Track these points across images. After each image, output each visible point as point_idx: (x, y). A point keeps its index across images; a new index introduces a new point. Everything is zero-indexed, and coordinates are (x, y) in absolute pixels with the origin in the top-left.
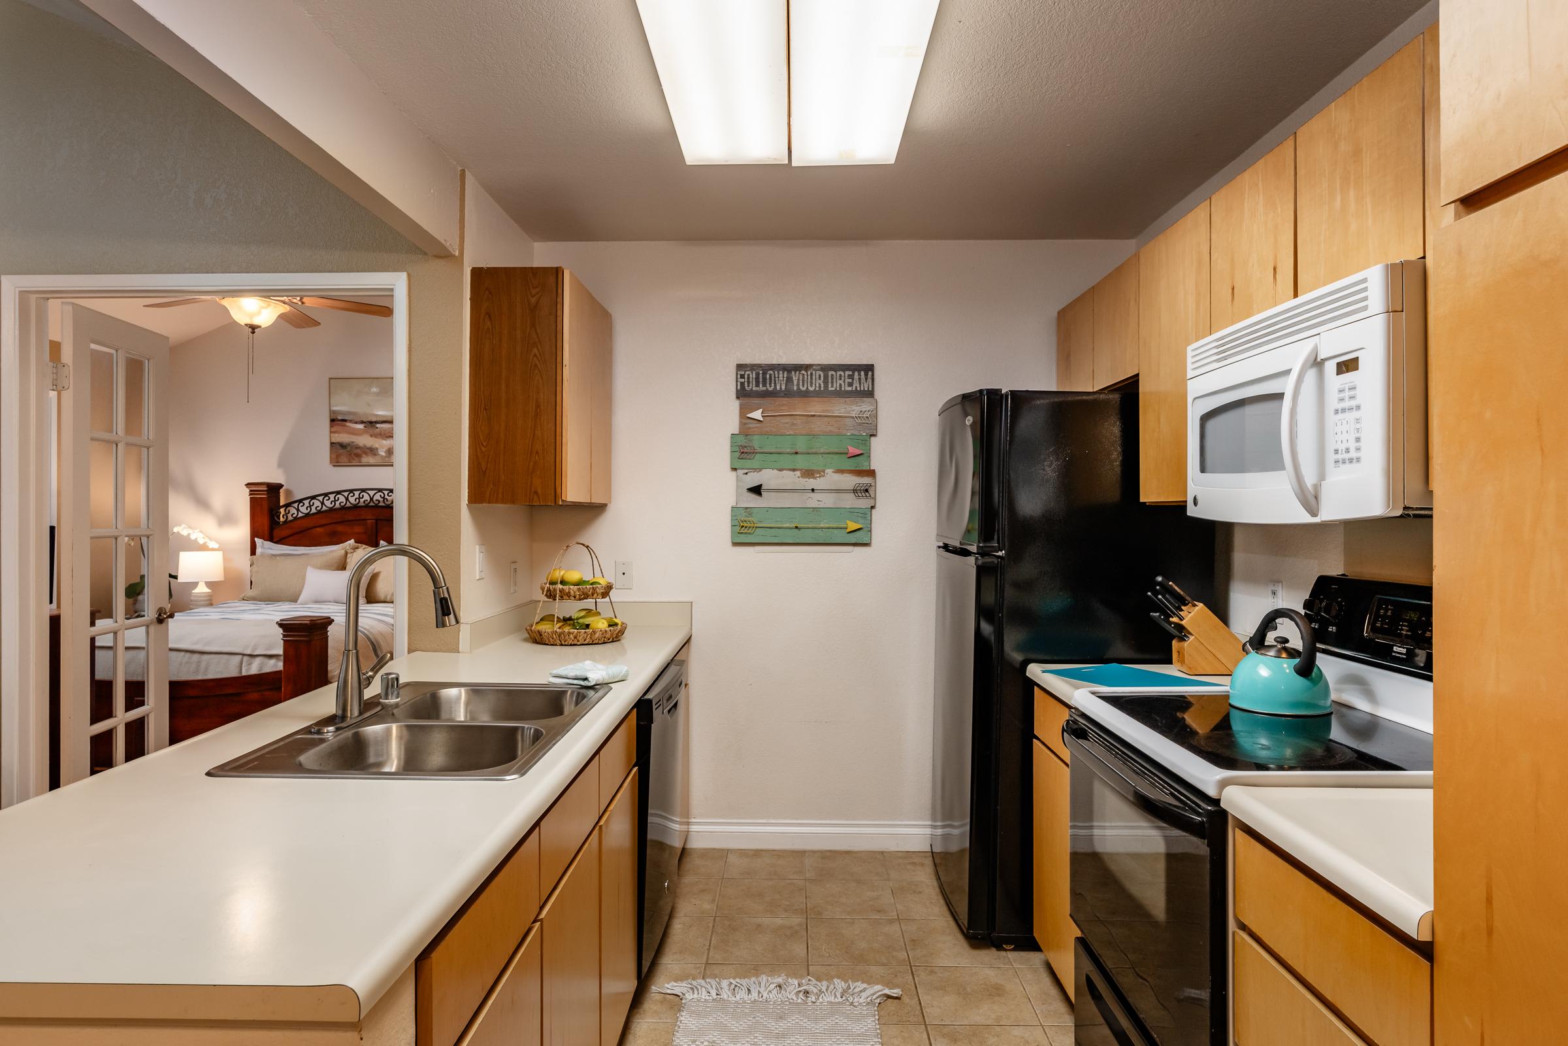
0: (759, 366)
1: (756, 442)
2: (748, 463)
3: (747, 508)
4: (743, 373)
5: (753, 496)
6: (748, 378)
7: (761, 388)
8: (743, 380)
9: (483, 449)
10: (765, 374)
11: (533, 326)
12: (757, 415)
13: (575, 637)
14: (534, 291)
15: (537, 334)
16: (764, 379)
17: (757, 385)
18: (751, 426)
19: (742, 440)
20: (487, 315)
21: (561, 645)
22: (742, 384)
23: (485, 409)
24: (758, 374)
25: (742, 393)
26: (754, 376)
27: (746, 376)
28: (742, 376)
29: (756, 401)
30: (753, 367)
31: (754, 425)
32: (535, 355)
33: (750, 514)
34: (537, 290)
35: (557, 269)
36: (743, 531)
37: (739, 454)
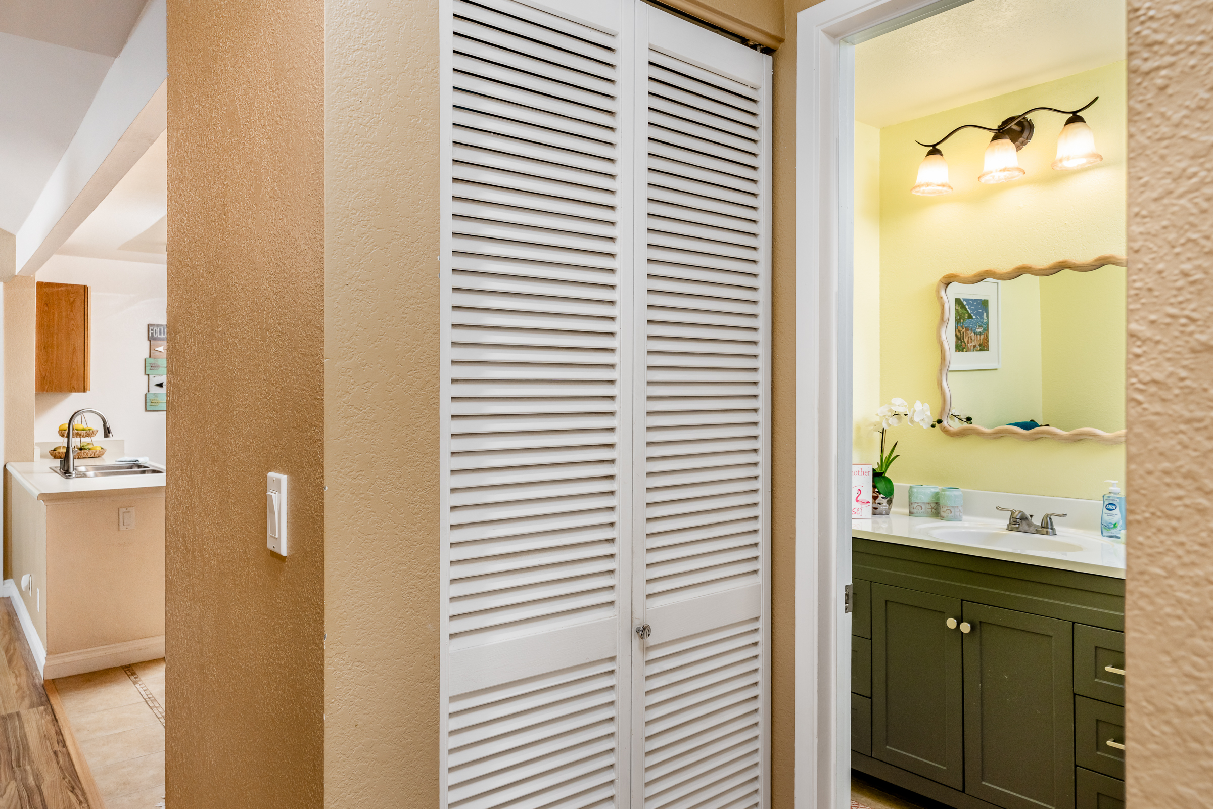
0: (161, 325)
1: (159, 362)
2: (155, 372)
3: (155, 394)
4: (152, 328)
5: (157, 388)
6: (156, 331)
7: (162, 335)
8: (152, 332)
9: (44, 367)
11: (72, 311)
12: (161, 349)
13: (87, 454)
14: (72, 295)
15: (73, 314)
17: (160, 334)
18: (157, 354)
19: (151, 360)
20: (45, 305)
21: (78, 458)
22: (152, 334)
23: (44, 348)
25: (150, 338)
26: (159, 330)
27: (154, 330)
28: (152, 330)
29: (160, 342)
30: (157, 325)
32: (73, 324)
33: (156, 397)
34: (74, 295)
35: (85, 286)
36: (149, 405)
37: (150, 368)
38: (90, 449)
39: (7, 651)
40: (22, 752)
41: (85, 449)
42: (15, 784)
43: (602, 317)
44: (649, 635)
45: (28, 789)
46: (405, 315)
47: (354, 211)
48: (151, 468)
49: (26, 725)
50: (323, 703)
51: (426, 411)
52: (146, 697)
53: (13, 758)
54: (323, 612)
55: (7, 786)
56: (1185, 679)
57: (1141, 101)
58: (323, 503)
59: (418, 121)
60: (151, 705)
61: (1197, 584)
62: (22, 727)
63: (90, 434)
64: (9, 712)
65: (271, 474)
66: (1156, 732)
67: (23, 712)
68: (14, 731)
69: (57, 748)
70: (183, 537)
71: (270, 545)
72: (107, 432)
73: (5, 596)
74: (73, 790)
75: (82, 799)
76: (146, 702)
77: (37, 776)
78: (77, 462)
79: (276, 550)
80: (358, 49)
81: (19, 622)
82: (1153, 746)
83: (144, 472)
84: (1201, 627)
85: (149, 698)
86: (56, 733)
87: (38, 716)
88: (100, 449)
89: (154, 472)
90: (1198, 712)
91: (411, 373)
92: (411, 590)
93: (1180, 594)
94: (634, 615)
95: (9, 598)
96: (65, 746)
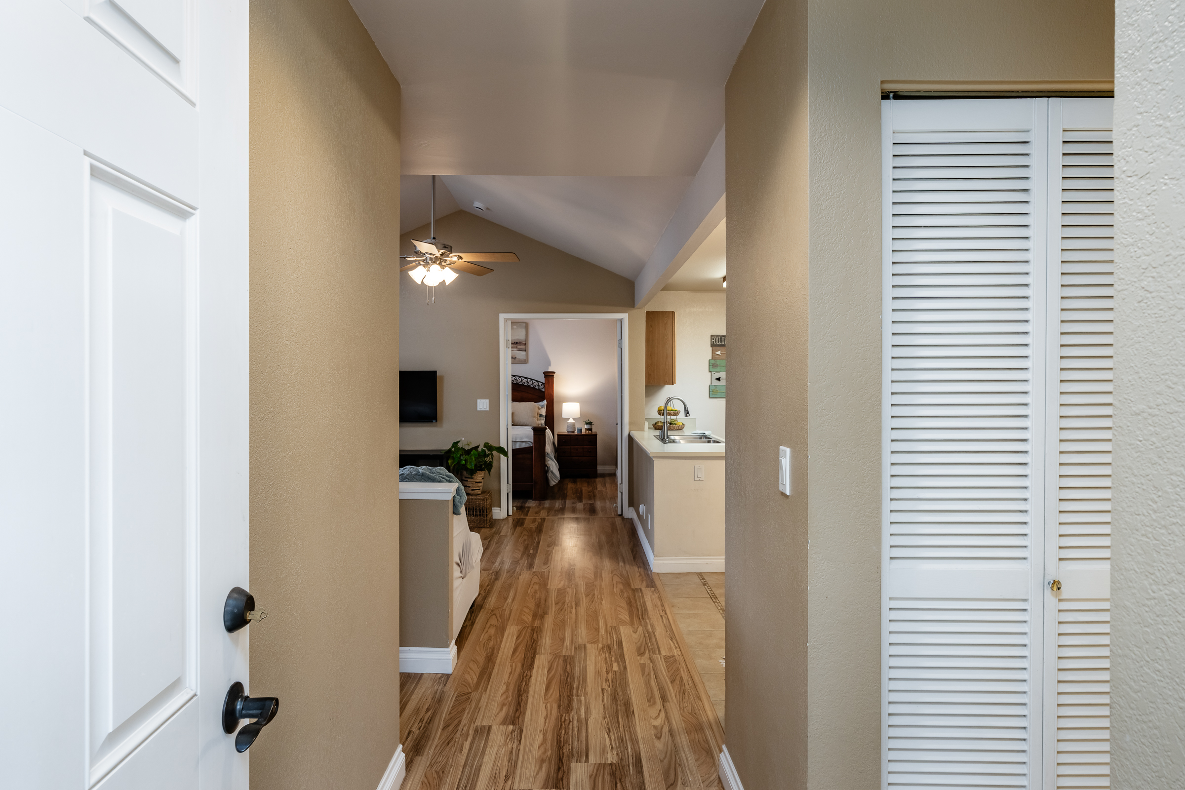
0: (719, 335)
1: (718, 362)
2: (715, 370)
3: (714, 385)
5: (717, 381)
6: (715, 340)
7: (720, 343)
10: (721, 338)
11: (666, 329)
12: (719, 353)
13: (675, 427)
15: (667, 331)
16: (721, 340)
17: (719, 342)
19: (713, 362)
20: (650, 326)
21: (670, 430)
22: (713, 342)
23: (650, 355)
24: (719, 339)
25: (713, 345)
26: (717, 339)
28: (713, 339)
29: (718, 348)
30: (717, 336)
31: (717, 356)
33: (716, 388)
34: (666, 318)
35: (672, 312)
36: (713, 393)
37: (712, 367)
38: (676, 424)
39: (632, 552)
40: (644, 611)
41: (673, 424)
42: (642, 628)
43: (1017, 345)
44: (1059, 589)
45: (648, 632)
46: (858, 355)
47: (826, 295)
48: (713, 439)
49: (645, 597)
50: (808, 579)
51: (872, 414)
52: (711, 595)
53: (640, 613)
54: (807, 527)
55: (638, 628)
56: (1128, 555)
57: (1117, 303)
58: (807, 465)
59: (867, 233)
60: (714, 600)
61: (1132, 515)
62: (643, 597)
63: (676, 413)
64: (636, 587)
65: (781, 447)
66: (1119, 579)
67: (643, 589)
68: (639, 599)
69: (662, 613)
70: (735, 483)
71: (781, 489)
72: (687, 412)
73: (630, 517)
74: (672, 639)
75: (677, 646)
76: (711, 598)
77: (653, 627)
78: (670, 433)
79: (784, 492)
80: (829, 199)
81: (637, 535)
82: (1118, 585)
83: (709, 442)
84: (1133, 533)
85: (713, 596)
86: (661, 605)
87: (651, 594)
88: (681, 424)
89: (715, 442)
90: (1131, 570)
91: (862, 390)
92: (862, 523)
93: (1127, 519)
94: (1046, 571)
95: (631, 519)
96: (666, 614)
